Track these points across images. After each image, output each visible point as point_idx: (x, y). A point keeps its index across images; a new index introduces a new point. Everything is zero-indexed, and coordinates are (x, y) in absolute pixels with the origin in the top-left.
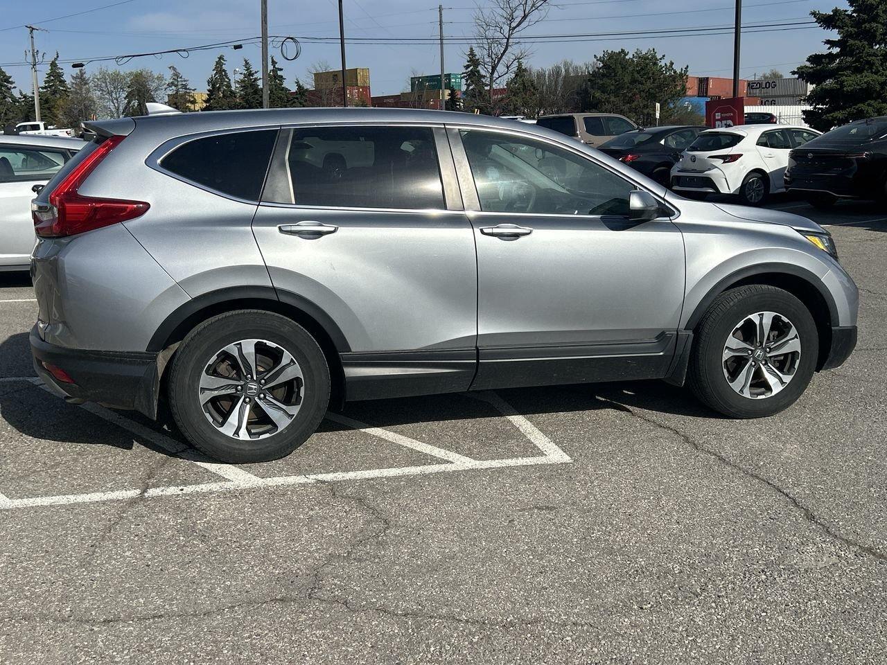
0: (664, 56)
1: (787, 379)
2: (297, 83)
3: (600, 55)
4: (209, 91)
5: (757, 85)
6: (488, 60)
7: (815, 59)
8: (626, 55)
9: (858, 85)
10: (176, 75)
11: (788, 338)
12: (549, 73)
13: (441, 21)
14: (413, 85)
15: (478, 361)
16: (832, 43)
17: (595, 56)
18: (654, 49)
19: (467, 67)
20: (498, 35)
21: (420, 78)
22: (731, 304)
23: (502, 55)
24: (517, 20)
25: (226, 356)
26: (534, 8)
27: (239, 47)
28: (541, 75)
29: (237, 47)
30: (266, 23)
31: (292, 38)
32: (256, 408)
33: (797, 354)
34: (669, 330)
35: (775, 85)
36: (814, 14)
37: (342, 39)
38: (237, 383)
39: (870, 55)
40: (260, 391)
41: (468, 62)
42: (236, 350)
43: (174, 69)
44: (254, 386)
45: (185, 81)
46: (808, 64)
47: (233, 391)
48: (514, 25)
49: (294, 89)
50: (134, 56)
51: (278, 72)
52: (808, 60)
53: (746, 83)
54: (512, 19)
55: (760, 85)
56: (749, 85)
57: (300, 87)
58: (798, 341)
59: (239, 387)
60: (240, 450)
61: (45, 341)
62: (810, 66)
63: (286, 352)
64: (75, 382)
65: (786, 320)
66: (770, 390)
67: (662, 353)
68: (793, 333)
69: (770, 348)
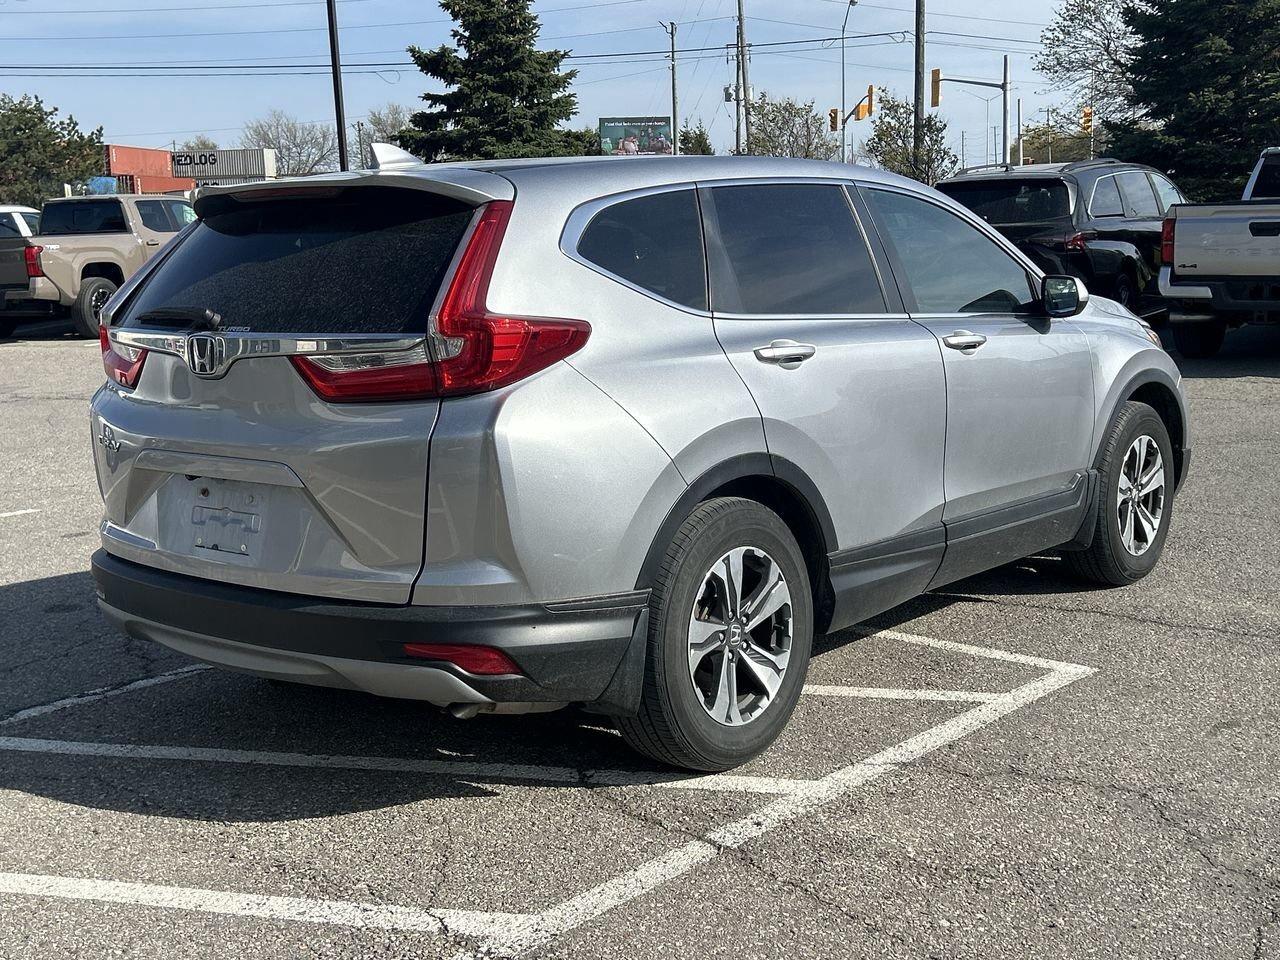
5: (186, 159)
7: (421, 119)
11: (1156, 469)
15: (946, 544)
16: (434, 99)
22: (1120, 427)
25: (715, 582)
35: (215, 160)
36: (412, 50)
38: (722, 628)
40: (744, 636)
42: (725, 567)
44: (736, 630)
46: (411, 126)
47: (719, 642)
53: (169, 156)
55: (192, 159)
56: (173, 158)
58: (1162, 471)
59: (721, 635)
60: (738, 743)
61: (409, 604)
62: (417, 129)
63: (774, 565)
64: (518, 670)
65: (1155, 446)
66: (1146, 541)
67: (1079, 503)
68: (1159, 460)
69: (1141, 485)
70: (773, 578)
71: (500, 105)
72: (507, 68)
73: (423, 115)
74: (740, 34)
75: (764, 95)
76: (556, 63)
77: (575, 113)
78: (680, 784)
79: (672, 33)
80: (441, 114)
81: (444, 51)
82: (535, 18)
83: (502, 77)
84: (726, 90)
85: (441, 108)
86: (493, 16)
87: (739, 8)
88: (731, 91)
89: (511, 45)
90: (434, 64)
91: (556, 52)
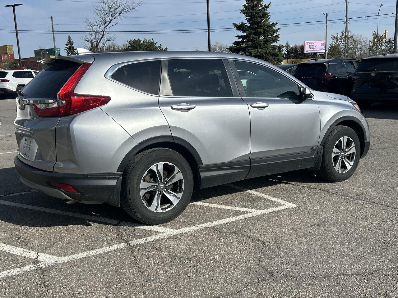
0: (157, 42)
3: (129, 41)
6: (94, 41)
7: (236, 43)
8: (140, 41)
9: (257, 54)
13: (52, 24)
14: (35, 53)
16: (239, 37)
17: (127, 41)
18: (153, 39)
19: (67, 45)
21: (43, 50)
22: (334, 134)
25: (151, 171)
36: (234, 24)
37: (16, 30)
39: (260, 42)
40: (165, 187)
41: (68, 42)
42: (156, 167)
44: (162, 185)
46: (233, 45)
52: (234, 44)
58: (355, 148)
59: (156, 186)
60: (159, 217)
61: (53, 172)
62: (234, 46)
63: (176, 167)
64: (78, 191)
65: (351, 139)
66: (347, 169)
67: (313, 156)
68: (353, 144)
69: (346, 152)
70: (176, 171)
71: (255, 39)
72: (257, 28)
73: (236, 42)
74: (347, 16)
75: (338, 34)
76: (274, 26)
77: (278, 41)
78: (140, 227)
79: (326, 16)
80: (241, 42)
81: (242, 24)
82: (269, 13)
83: (256, 31)
84: (342, 32)
85: (241, 40)
86: (254, 13)
87: (346, 8)
88: (344, 32)
89: (259, 21)
90: (240, 27)
91: (274, 23)
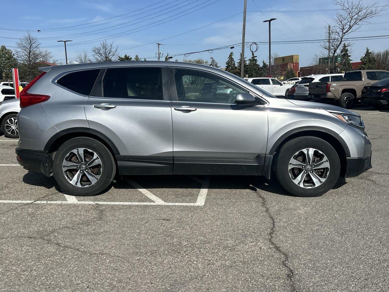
1: (323, 180)
2: (263, 62)
4: (226, 67)
10: (213, 61)
11: (323, 161)
12: (383, 54)
15: (173, 162)
20: (337, 37)
23: (339, 45)
24: (346, 30)
26: (355, 24)
27: (233, 48)
28: (378, 55)
29: (231, 48)
30: (244, 37)
31: (255, 43)
32: (84, 175)
33: (328, 169)
34: (262, 154)
38: (78, 165)
43: (212, 58)
45: (216, 63)
47: (76, 168)
48: (344, 31)
49: (261, 65)
50: (191, 53)
51: (255, 58)
54: (343, 29)
57: (264, 64)
